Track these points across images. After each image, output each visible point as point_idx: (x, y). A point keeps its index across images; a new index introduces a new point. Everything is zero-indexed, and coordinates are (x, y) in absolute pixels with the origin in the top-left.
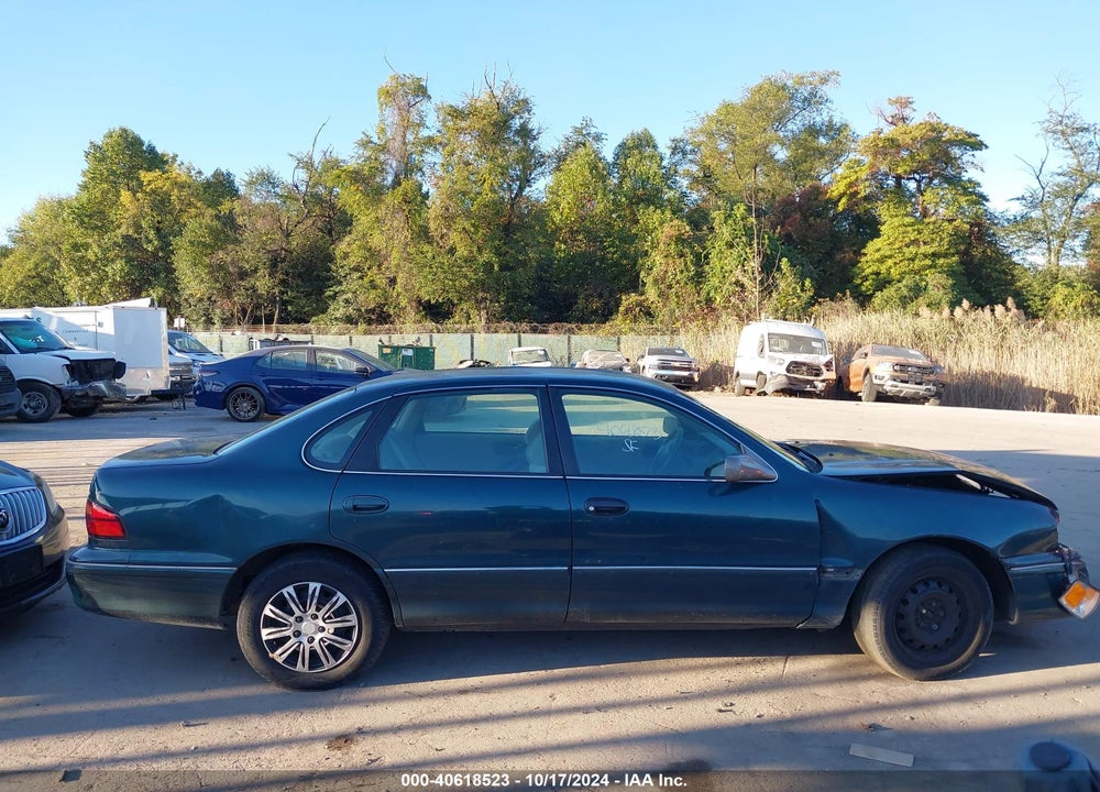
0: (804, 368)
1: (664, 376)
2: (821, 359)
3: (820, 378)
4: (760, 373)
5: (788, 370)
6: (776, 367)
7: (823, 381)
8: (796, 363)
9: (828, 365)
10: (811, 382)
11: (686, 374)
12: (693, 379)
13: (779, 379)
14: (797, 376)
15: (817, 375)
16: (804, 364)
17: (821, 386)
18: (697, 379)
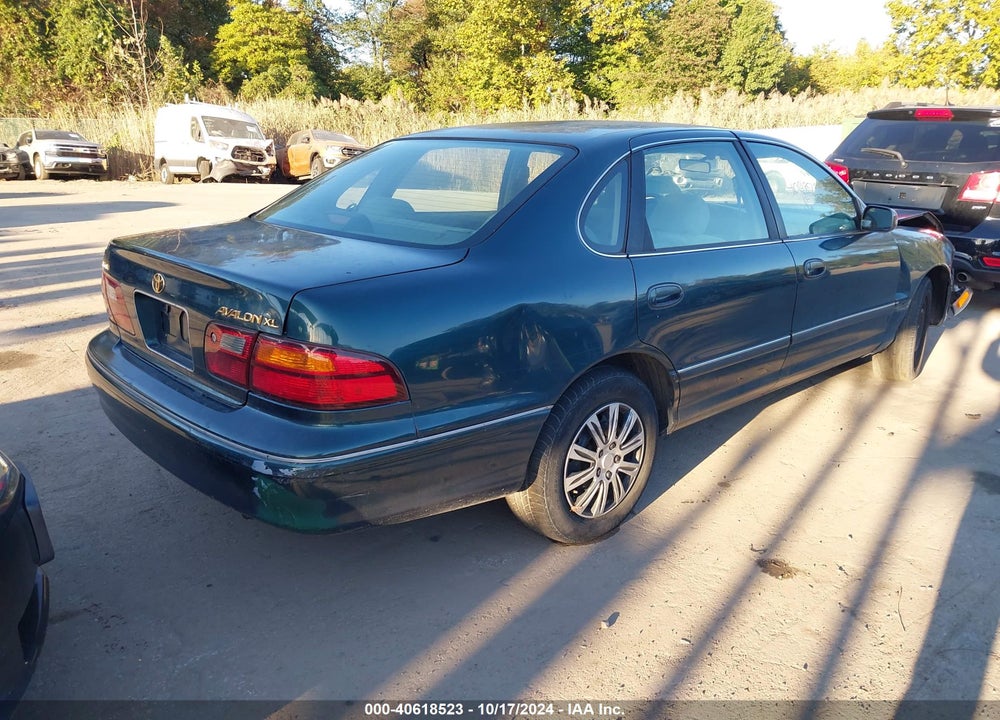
0: (248, 153)
1: (67, 164)
2: (262, 144)
3: (264, 163)
4: (202, 159)
5: (233, 156)
6: (220, 152)
7: (266, 166)
8: (239, 148)
9: (268, 150)
10: (255, 167)
11: (89, 161)
12: (101, 167)
13: (226, 164)
14: (242, 161)
15: (261, 160)
16: (248, 149)
17: (266, 171)
18: (105, 168)
